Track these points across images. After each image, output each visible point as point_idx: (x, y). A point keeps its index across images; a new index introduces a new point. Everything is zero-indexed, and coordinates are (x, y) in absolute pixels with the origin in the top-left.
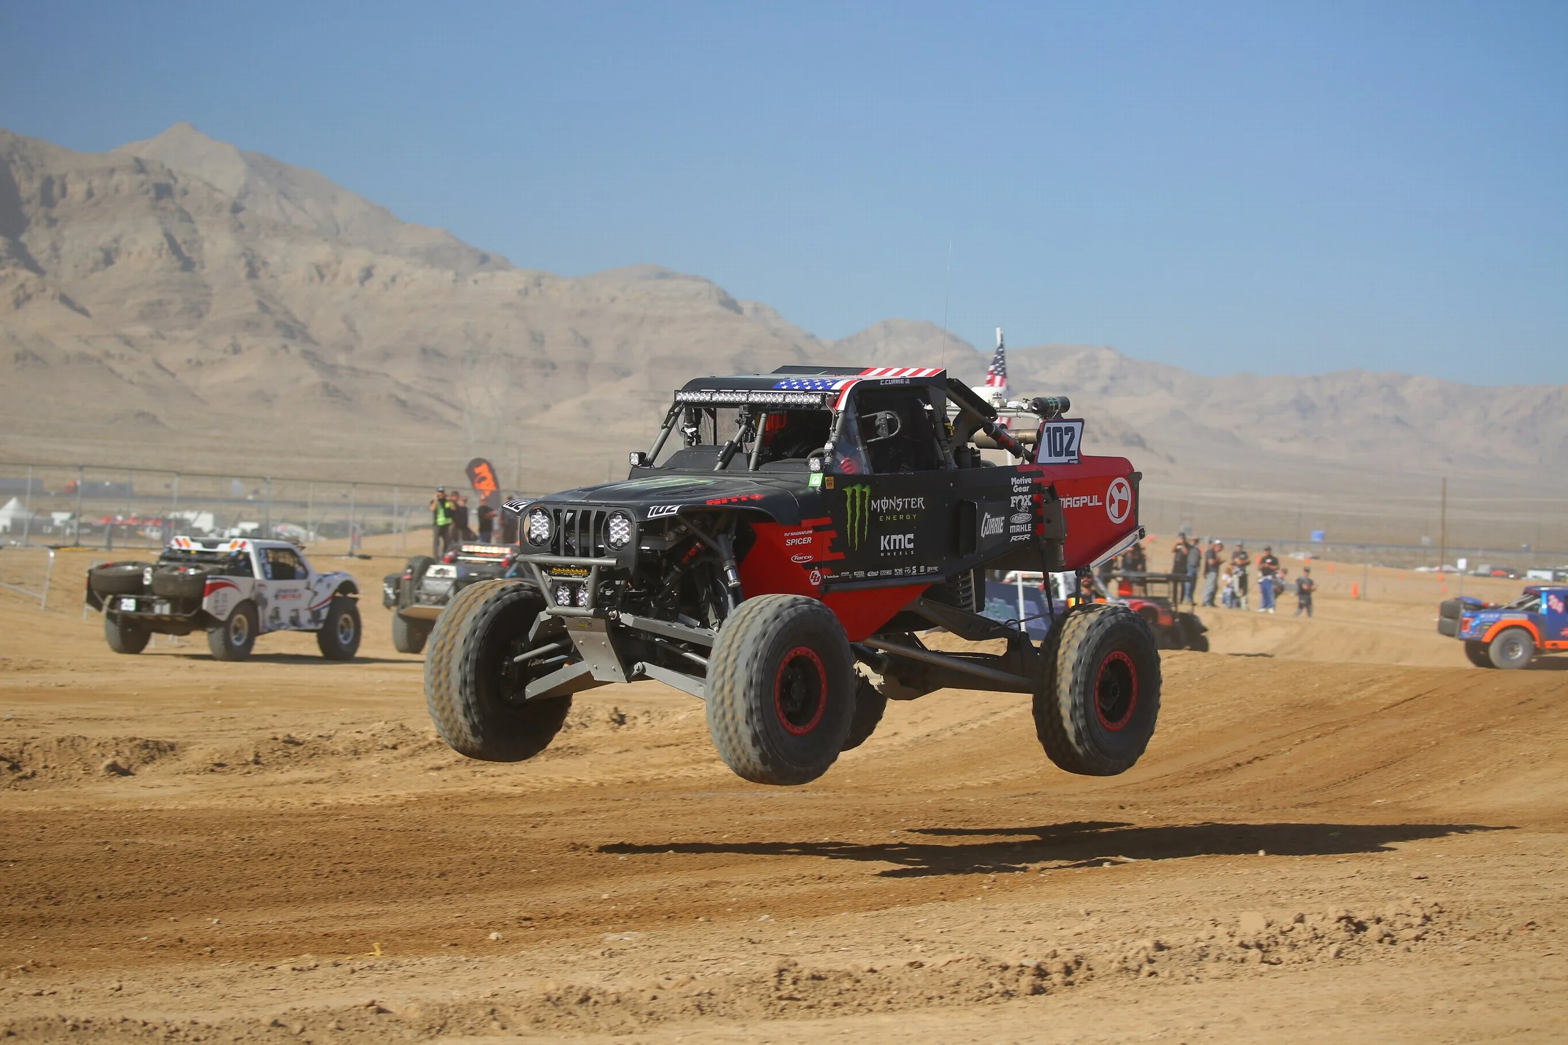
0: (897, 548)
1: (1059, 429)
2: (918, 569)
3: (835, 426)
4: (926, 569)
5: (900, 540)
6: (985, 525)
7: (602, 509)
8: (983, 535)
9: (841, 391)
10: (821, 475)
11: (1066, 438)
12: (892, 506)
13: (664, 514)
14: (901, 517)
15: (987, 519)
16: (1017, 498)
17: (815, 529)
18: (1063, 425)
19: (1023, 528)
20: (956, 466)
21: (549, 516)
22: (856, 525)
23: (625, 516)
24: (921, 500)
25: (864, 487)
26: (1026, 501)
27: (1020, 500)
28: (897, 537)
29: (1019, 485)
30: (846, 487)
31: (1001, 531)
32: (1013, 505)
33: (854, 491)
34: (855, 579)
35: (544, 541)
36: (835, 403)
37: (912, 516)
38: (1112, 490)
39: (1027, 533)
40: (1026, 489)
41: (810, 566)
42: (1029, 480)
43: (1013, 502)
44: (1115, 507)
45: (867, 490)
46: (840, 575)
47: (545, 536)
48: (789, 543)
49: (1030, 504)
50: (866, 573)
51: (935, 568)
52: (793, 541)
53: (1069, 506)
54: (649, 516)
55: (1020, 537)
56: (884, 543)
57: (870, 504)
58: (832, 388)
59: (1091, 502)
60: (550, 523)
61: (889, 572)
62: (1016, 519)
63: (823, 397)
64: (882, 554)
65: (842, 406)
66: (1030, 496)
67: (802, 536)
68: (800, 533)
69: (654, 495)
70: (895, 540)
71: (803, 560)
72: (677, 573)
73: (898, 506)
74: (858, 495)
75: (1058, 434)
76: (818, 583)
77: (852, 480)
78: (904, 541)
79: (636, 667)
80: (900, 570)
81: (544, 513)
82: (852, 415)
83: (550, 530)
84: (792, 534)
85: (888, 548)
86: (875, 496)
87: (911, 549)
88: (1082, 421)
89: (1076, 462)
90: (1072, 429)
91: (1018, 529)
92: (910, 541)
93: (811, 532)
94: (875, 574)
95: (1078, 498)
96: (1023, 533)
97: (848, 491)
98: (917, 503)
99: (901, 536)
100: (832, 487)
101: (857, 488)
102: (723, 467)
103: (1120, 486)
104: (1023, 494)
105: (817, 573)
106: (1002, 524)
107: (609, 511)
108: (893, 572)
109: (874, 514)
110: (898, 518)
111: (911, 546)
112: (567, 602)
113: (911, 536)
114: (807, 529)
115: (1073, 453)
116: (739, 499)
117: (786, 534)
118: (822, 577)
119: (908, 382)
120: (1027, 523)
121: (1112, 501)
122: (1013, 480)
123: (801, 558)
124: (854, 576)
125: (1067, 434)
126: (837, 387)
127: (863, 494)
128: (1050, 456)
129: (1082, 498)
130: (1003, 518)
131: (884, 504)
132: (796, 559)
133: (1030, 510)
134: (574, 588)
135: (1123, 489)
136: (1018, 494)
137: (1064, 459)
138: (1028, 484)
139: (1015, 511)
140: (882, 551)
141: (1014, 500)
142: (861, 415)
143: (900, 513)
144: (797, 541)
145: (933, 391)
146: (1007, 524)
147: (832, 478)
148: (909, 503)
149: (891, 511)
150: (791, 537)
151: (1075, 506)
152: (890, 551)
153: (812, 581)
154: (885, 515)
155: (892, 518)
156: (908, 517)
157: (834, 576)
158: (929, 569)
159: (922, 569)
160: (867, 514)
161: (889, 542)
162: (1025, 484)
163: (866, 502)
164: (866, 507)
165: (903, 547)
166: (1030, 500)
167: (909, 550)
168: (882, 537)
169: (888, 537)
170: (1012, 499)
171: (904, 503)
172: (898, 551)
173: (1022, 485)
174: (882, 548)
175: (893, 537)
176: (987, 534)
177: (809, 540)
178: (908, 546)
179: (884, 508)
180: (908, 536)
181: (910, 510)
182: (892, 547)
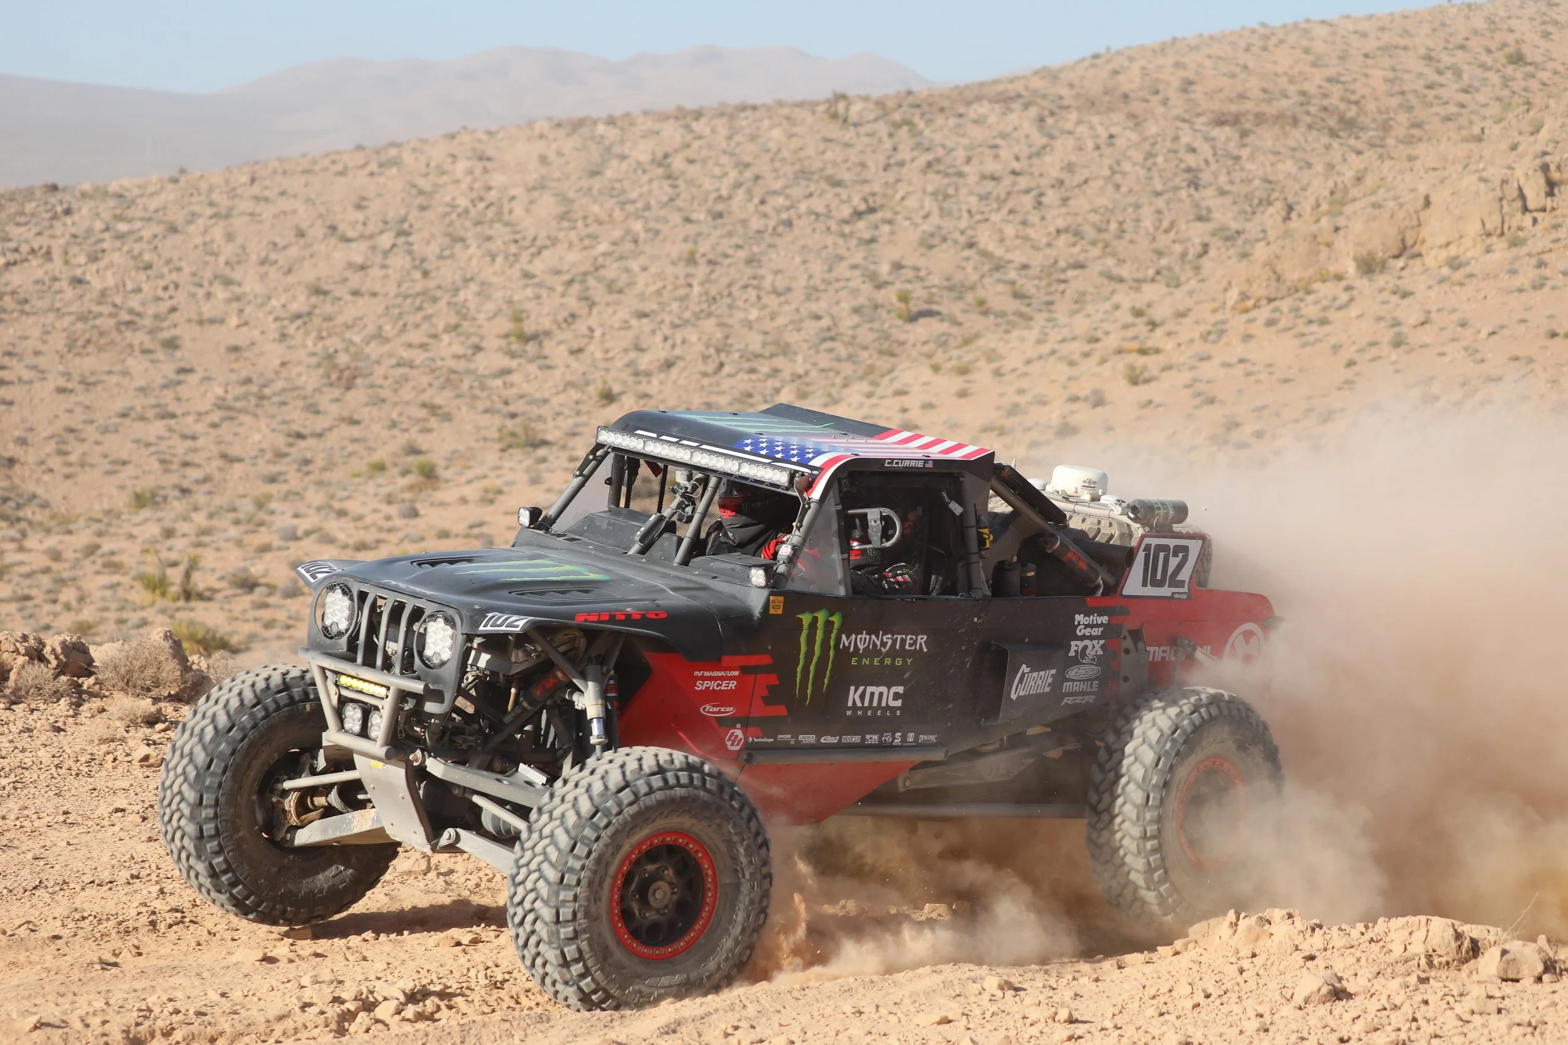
0: (875, 704)
1: (1165, 548)
2: (904, 738)
3: (801, 521)
4: (916, 738)
5: (881, 694)
6: (1021, 681)
7: (420, 603)
8: (1013, 696)
9: (821, 470)
10: (766, 592)
11: (1174, 562)
12: (875, 644)
13: (503, 628)
14: (888, 661)
15: (1023, 677)
16: (1081, 644)
17: (744, 670)
18: (1172, 543)
19: (1083, 687)
20: (989, 593)
21: (351, 599)
22: (812, 668)
23: (449, 621)
24: (922, 639)
25: (832, 614)
26: (1095, 648)
27: (1086, 647)
28: (877, 690)
29: (1086, 626)
30: (803, 612)
31: (1048, 689)
32: (1072, 654)
33: (815, 620)
34: (799, 745)
35: (340, 634)
36: (810, 485)
37: (904, 662)
38: (1236, 638)
39: (1091, 693)
40: (1097, 632)
41: (731, 722)
42: (1105, 619)
43: (1073, 648)
45: (836, 619)
46: (775, 738)
47: (343, 626)
48: (700, 686)
50: (819, 738)
51: (932, 738)
52: (707, 684)
53: (1163, 659)
54: (481, 628)
55: (1079, 700)
56: (854, 696)
57: (838, 640)
58: (811, 463)
60: (351, 609)
61: (856, 739)
62: (1073, 673)
63: (792, 475)
64: (849, 713)
65: (816, 494)
66: (1102, 642)
67: (722, 678)
68: (719, 674)
69: (505, 593)
70: (872, 694)
72: (525, 709)
73: (884, 644)
74: (820, 624)
75: (1162, 555)
76: (737, 748)
77: (815, 602)
78: (888, 696)
79: (446, 835)
80: (875, 737)
81: (344, 593)
82: (833, 507)
83: (350, 618)
84: (707, 674)
85: (859, 704)
86: (848, 628)
87: (897, 708)
88: (1202, 537)
89: (1185, 596)
90: (1185, 549)
91: (1076, 687)
92: (896, 696)
93: (736, 673)
96: (1083, 693)
97: (806, 618)
98: (915, 642)
99: (884, 689)
100: (780, 612)
101: (821, 616)
102: (643, 552)
103: (1248, 636)
104: (1091, 638)
105: (739, 733)
106: (1050, 680)
107: (429, 608)
108: (864, 739)
109: (843, 654)
110: (882, 661)
111: (899, 703)
112: (357, 728)
113: (900, 689)
114: (731, 669)
115: (1181, 584)
116: (628, 616)
117: (697, 673)
118: (746, 738)
119: (930, 465)
120: (1092, 680)
121: (1233, 655)
122: (1079, 618)
123: (716, 709)
124: (797, 741)
125: (1175, 555)
126: (817, 462)
127: (829, 625)
128: (1144, 584)
130: (1053, 671)
131: (862, 641)
132: (709, 710)
133: (1099, 660)
134: (367, 711)
135: (1253, 640)
136: (1084, 638)
137: (1165, 591)
138: (1102, 625)
139: (1076, 661)
140: (849, 708)
141: (1075, 646)
142: (846, 507)
143: (887, 655)
144: (713, 685)
145: (969, 480)
146: (1060, 679)
147: (781, 599)
148: (903, 641)
149: (872, 652)
150: (703, 678)
152: (862, 708)
153: (729, 744)
154: (861, 657)
155: (872, 662)
156: (899, 662)
157: (765, 740)
158: (923, 738)
159: (911, 737)
160: (832, 653)
161: (862, 697)
162: (1097, 626)
163: (833, 636)
164: (832, 643)
165: (884, 704)
166: (1102, 647)
167: (893, 709)
168: (852, 688)
169: (862, 688)
170: (1073, 643)
171: (894, 642)
172: (875, 710)
173: (1092, 626)
174: (850, 704)
175: (870, 689)
176: (1022, 693)
177: (733, 685)
178: (892, 703)
179: (861, 647)
180: (894, 689)
181: (903, 653)
182: (866, 704)
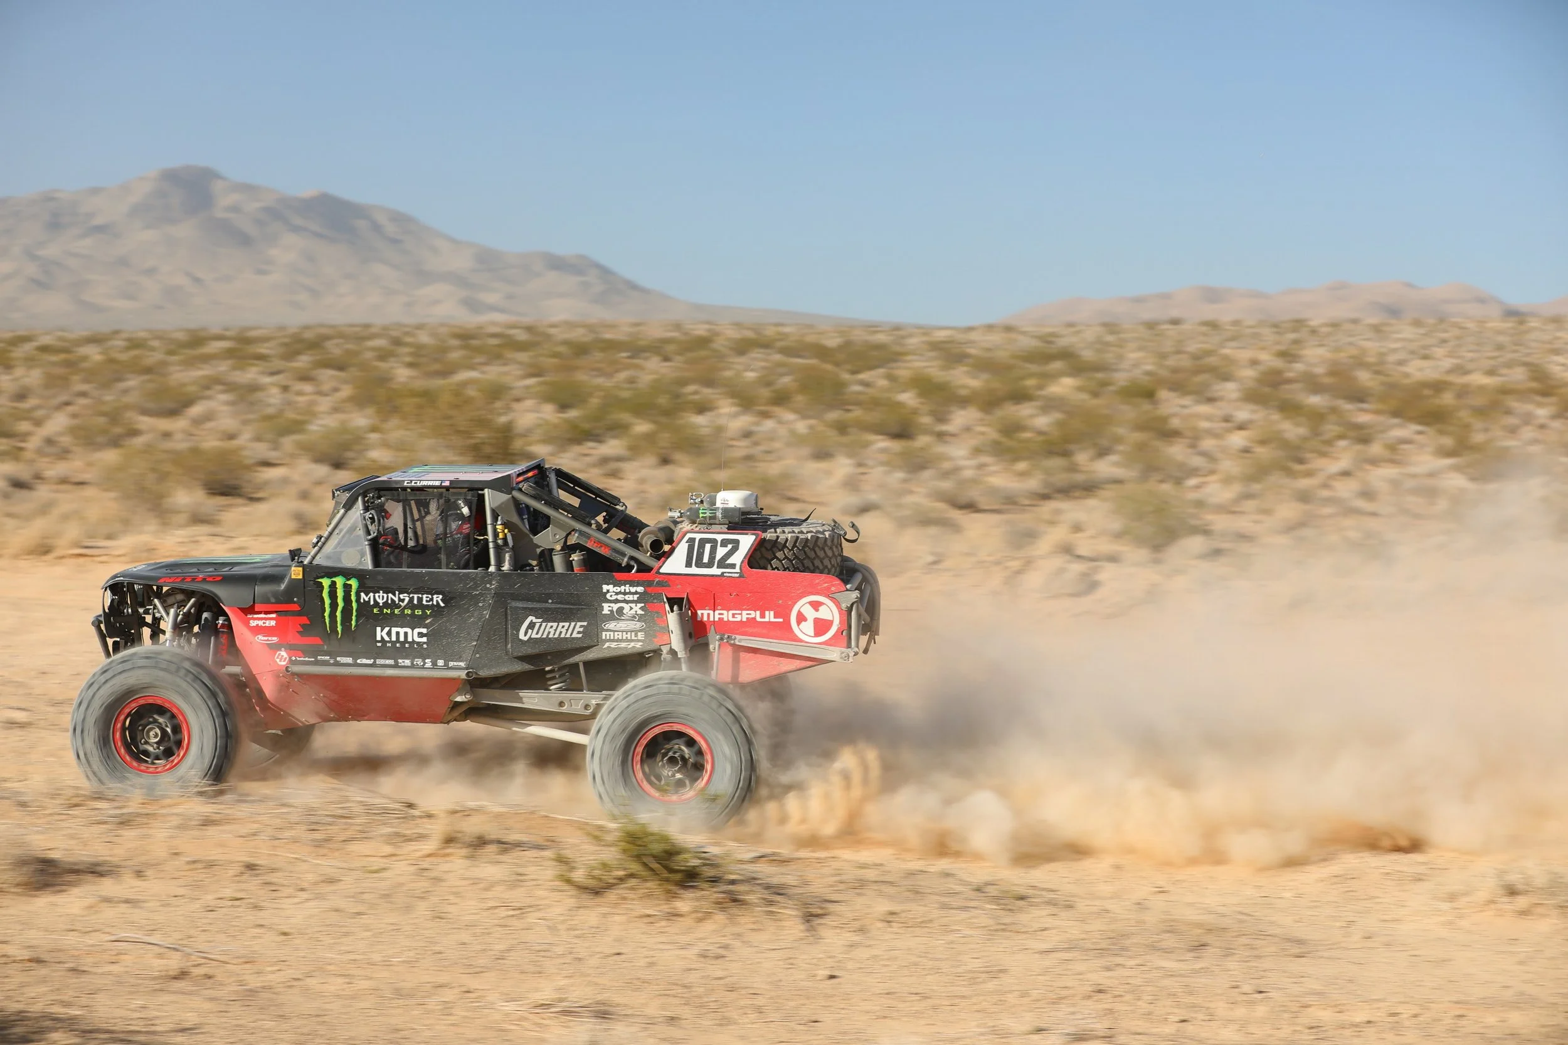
0: (402, 639)
2: (434, 664)
4: (446, 664)
5: (406, 634)
6: (530, 628)
8: (522, 636)
12: (392, 600)
14: (407, 612)
15: (532, 626)
16: (615, 607)
17: (279, 614)
18: (719, 538)
19: (627, 636)
22: (338, 614)
24: (438, 599)
25: (349, 580)
26: (634, 609)
27: (620, 610)
28: (402, 631)
29: (617, 594)
30: (322, 577)
31: (580, 636)
32: (606, 612)
33: (333, 584)
34: (337, 664)
37: (423, 612)
38: (803, 605)
39: (639, 641)
40: (632, 597)
41: (278, 647)
42: (640, 589)
44: (808, 627)
45: (354, 583)
46: (316, 658)
48: (252, 623)
49: (640, 612)
50: (355, 659)
51: (462, 664)
52: (256, 622)
53: (721, 620)
55: (623, 645)
56: (381, 633)
57: (358, 596)
59: (763, 616)
61: (391, 662)
62: (612, 625)
64: (379, 644)
66: (640, 605)
67: (266, 619)
68: (263, 616)
70: (398, 633)
71: (268, 640)
73: (403, 601)
74: (339, 586)
75: (708, 547)
76: (283, 663)
77: (332, 572)
78: (414, 635)
80: (407, 661)
84: (255, 616)
85: (387, 638)
86: (363, 588)
87: (424, 643)
89: (737, 575)
90: (736, 543)
91: (619, 636)
92: (421, 635)
93: (274, 616)
94: (371, 662)
95: (739, 612)
96: (632, 641)
97: (326, 582)
98: (432, 600)
99: (409, 630)
100: (300, 577)
101: (340, 581)
103: (816, 605)
104: (627, 602)
105: (284, 653)
106: (581, 630)
108: (396, 662)
109: (364, 607)
110: (402, 611)
111: (424, 639)
113: (424, 631)
115: (733, 566)
116: (194, 579)
117: (249, 615)
118: (290, 658)
119: (447, 484)
120: (636, 632)
121: (801, 618)
122: (605, 588)
123: (266, 638)
124: (336, 661)
125: (724, 546)
127: (348, 589)
129: (744, 613)
130: (585, 624)
131: (381, 598)
132: (261, 638)
135: (821, 608)
136: (616, 601)
138: (636, 593)
139: (611, 617)
140: (379, 642)
141: (606, 608)
143: (405, 608)
144: (260, 623)
146: (592, 629)
147: (301, 569)
148: (420, 600)
149: (394, 605)
150: (254, 619)
151: (731, 619)
152: (390, 642)
153: (278, 660)
154: (381, 608)
155: (392, 611)
156: (418, 612)
157: (307, 659)
158: (451, 664)
159: (441, 663)
160: (354, 605)
161: (389, 634)
162: (630, 593)
163: (353, 594)
164: (353, 598)
165: (410, 639)
166: (641, 608)
167: (418, 643)
168: (379, 629)
169: (387, 629)
170: (606, 606)
171: (411, 599)
172: (403, 643)
173: (625, 593)
174: (379, 638)
175: (394, 630)
176: (534, 636)
177: (273, 623)
178: (417, 639)
179: (381, 602)
180: (417, 631)
181: (420, 605)
182: (394, 638)
